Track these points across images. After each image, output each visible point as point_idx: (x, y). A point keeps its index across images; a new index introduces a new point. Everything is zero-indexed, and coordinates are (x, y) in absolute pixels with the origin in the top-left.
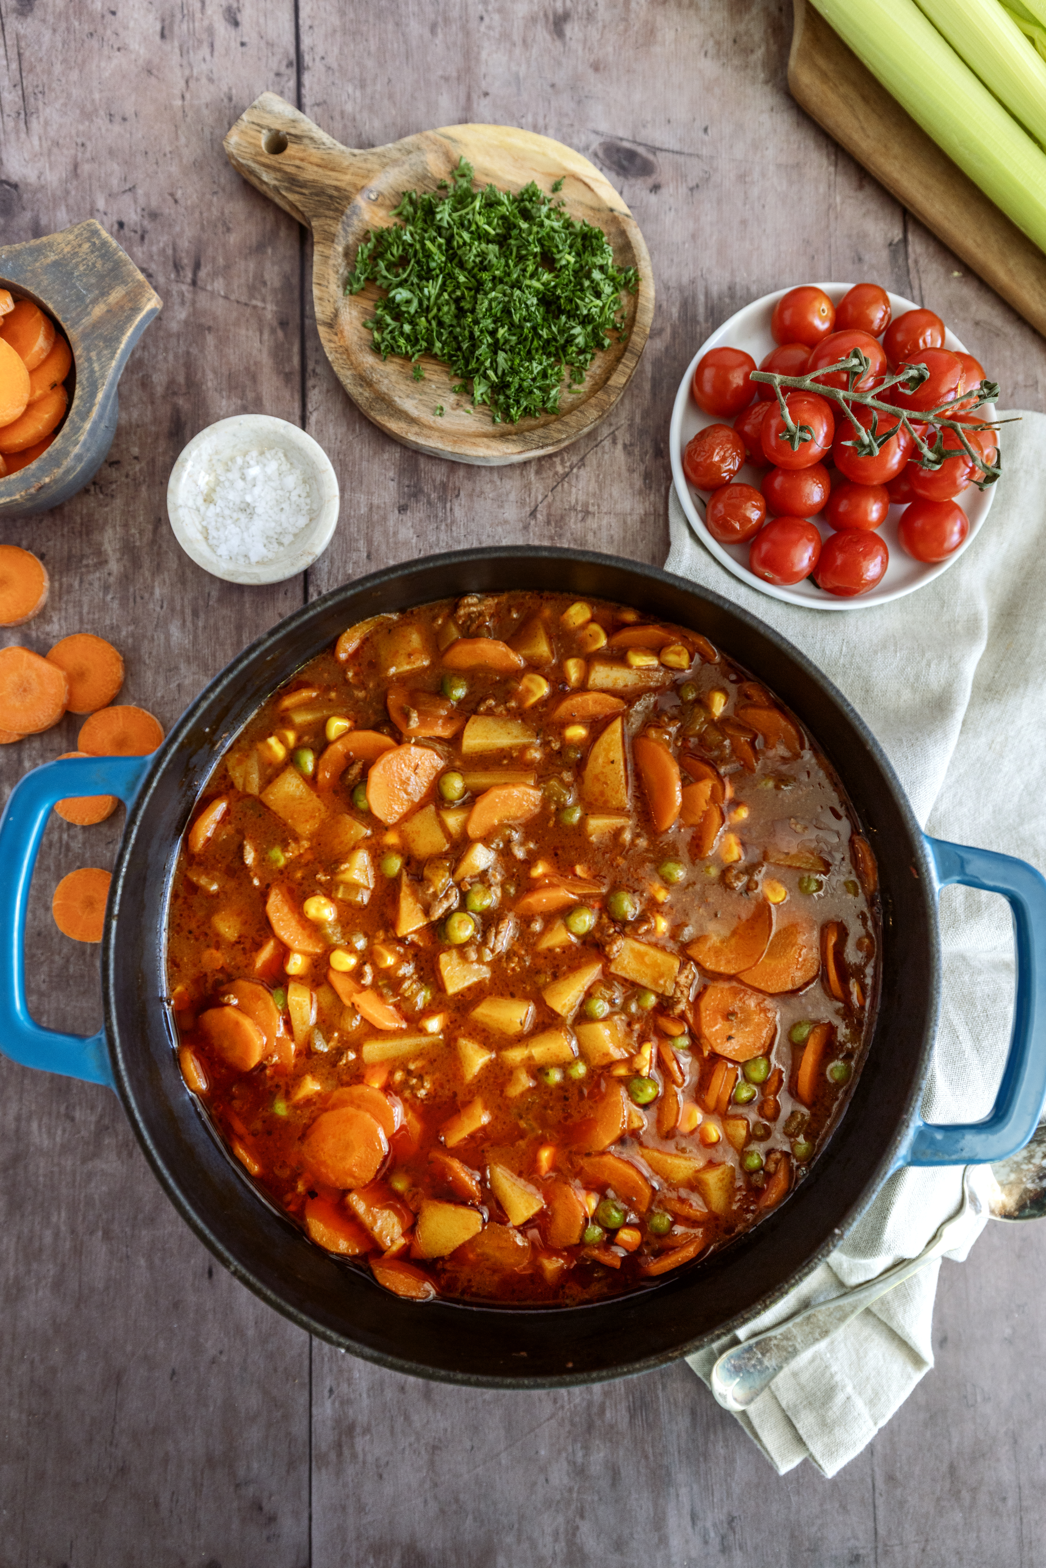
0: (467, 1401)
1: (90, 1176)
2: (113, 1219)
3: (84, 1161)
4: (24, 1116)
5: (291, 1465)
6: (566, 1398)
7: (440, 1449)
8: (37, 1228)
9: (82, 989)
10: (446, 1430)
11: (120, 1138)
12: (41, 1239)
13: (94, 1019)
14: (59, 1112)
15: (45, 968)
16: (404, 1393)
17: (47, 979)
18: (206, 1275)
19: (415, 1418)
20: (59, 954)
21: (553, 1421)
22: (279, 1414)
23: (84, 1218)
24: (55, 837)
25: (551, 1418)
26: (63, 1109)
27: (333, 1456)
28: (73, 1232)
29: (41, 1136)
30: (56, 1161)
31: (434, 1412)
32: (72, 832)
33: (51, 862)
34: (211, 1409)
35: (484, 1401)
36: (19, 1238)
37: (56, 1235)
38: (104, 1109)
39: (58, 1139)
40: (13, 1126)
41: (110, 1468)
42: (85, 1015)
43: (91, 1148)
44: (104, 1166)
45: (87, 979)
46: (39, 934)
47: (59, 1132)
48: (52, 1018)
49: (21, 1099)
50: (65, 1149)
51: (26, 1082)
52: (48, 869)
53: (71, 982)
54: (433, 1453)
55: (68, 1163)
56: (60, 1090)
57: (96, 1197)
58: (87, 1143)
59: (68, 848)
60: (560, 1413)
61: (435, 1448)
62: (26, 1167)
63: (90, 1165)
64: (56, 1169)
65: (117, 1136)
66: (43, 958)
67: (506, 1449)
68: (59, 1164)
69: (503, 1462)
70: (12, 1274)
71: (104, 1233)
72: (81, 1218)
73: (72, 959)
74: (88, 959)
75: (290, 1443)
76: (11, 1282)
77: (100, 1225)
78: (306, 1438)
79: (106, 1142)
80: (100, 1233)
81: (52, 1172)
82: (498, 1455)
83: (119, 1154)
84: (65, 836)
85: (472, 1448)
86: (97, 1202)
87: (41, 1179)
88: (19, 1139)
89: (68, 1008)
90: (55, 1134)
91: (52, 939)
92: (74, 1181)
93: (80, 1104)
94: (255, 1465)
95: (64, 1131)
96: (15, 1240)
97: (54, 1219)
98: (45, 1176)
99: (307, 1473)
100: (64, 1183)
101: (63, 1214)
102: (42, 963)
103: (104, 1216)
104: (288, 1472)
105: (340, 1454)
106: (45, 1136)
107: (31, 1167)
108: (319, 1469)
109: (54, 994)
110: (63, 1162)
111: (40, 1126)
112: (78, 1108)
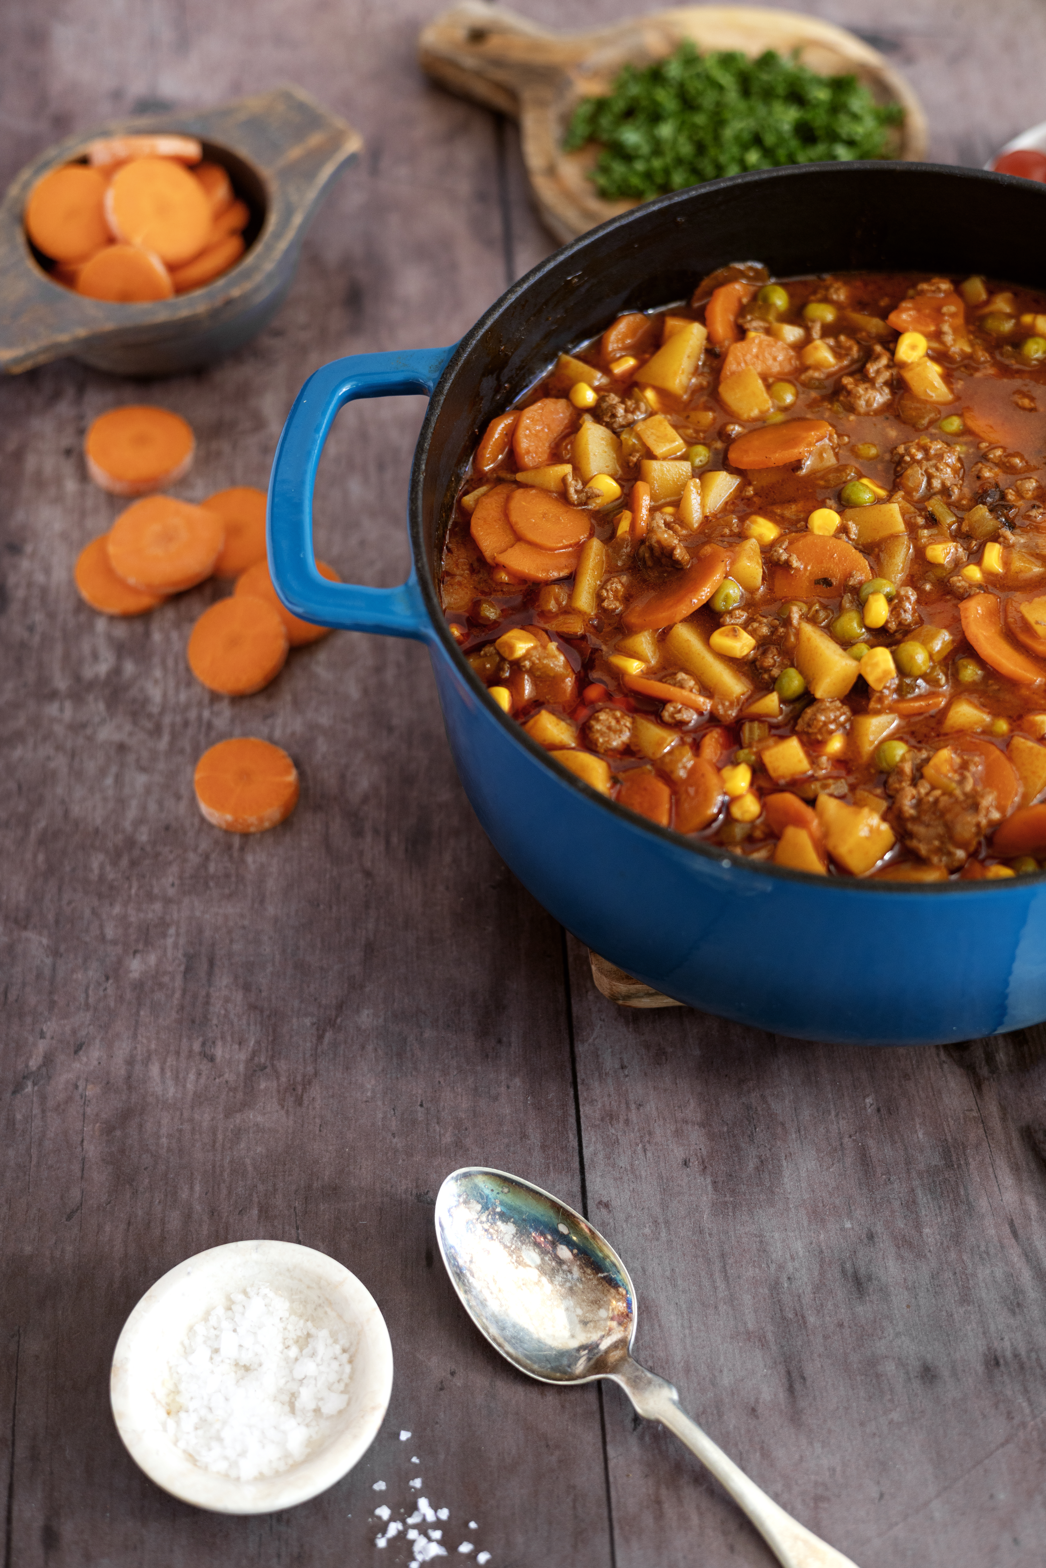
0: (862, 1424)
1: (238, 1133)
2: (275, 1190)
3: (228, 1114)
4: (139, 1058)
5: (580, 1536)
6: (1027, 1411)
7: (828, 1500)
8: (158, 1208)
9: (227, 891)
10: (833, 1470)
11: (283, 1079)
12: (163, 1222)
13: (244, 927)
14: (191, 1051)
15: (174, 869)
16: (757, 1417)
17: (177, 882)
18: (424, 1263)
19: (779, 1453)
20: (195, 850)
21: (1010, 1447)
22: (554, 1459)
23: (230, 1193)
24: (193, 714)
25: (1007, 1442)
26: (197, 1047)
27: (648, 1519)
28: (212, 1212)
29: (164, 1082)
30: (186, 1114)
31: (811, 1443)
32: (216, 707)
33: (186, 744)
34: (442, 1457)
35: (891, 1422)
36: (129, 1224)
37: (188, 1217)
38: (258, 1042)
39: (190, 1086)
40: (123, 1072)
41: (279, 1556)
42: (231, 923)
43: (240, 1095)
44: (259, 1119)
45: (233, 879)
46: (167, 828)
47: (192, 1076)
48: (182, 931)
49: (135, 1036)
50: (199, 1099)
51: (142, 1013)
52: (182, 751)
53: (211, 884)
54: (816, 1507)
55: (204, 1117)
56: (193, 1022)
57: (248, 1161)
58: (235, 1090)
59: (210, 726)
60: (1021, 1434)
61: (818, 1499)
62: (141, 1126)
63: (238, 1118)
64: (187, 1127)
65: (278, 1078)
66: (171, 857)
67: (938, 1495)
68: (191, 1120)
69: (937, 1515)
70: (118, 1274)
71: (260, 1211)
72: (224, 1192)
73: (213, 856)
74: (236, 854)
75: (575, 1501)
76: (115, 1286)
77: (255, 1199)
78: (602, 1493)
79: (263, 1086)
80: (255, 1212)
81: (180, 1131)
82: (926, 1504)
83: (282, 1103)
84: (206, 714)
85: (882, 1496)
86: (250, 1168)
87: (164, 1140)
88: (130, 1088)
89: (207, 916)
90: (185, 1079)
91: (185, 833)
92: (214, 1142)
93: (223, 1038)
94: (520, 1539)
95: (199, 1074)
96: (122, 1226)
97: (184, 1195)
98: (170, 1136)
99: (607, 1549)
100: (198, 1145)
101: (197, 1188)
102: (170, 863)
103: (261, 1187)
104: (575, 1547)
105: (659, 1516)
106: (170, 1083)
107: (149, 1126)
108: (627, 1540)
109: (186, 901)
110: (197, 1116)
111: (162, 1070)
112: (219, 1043)
